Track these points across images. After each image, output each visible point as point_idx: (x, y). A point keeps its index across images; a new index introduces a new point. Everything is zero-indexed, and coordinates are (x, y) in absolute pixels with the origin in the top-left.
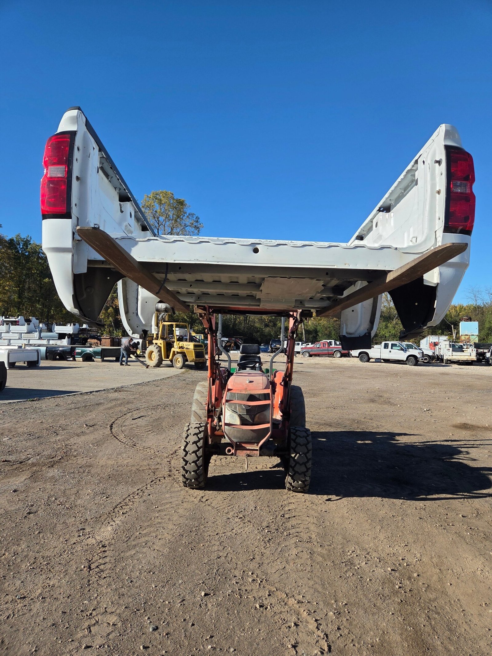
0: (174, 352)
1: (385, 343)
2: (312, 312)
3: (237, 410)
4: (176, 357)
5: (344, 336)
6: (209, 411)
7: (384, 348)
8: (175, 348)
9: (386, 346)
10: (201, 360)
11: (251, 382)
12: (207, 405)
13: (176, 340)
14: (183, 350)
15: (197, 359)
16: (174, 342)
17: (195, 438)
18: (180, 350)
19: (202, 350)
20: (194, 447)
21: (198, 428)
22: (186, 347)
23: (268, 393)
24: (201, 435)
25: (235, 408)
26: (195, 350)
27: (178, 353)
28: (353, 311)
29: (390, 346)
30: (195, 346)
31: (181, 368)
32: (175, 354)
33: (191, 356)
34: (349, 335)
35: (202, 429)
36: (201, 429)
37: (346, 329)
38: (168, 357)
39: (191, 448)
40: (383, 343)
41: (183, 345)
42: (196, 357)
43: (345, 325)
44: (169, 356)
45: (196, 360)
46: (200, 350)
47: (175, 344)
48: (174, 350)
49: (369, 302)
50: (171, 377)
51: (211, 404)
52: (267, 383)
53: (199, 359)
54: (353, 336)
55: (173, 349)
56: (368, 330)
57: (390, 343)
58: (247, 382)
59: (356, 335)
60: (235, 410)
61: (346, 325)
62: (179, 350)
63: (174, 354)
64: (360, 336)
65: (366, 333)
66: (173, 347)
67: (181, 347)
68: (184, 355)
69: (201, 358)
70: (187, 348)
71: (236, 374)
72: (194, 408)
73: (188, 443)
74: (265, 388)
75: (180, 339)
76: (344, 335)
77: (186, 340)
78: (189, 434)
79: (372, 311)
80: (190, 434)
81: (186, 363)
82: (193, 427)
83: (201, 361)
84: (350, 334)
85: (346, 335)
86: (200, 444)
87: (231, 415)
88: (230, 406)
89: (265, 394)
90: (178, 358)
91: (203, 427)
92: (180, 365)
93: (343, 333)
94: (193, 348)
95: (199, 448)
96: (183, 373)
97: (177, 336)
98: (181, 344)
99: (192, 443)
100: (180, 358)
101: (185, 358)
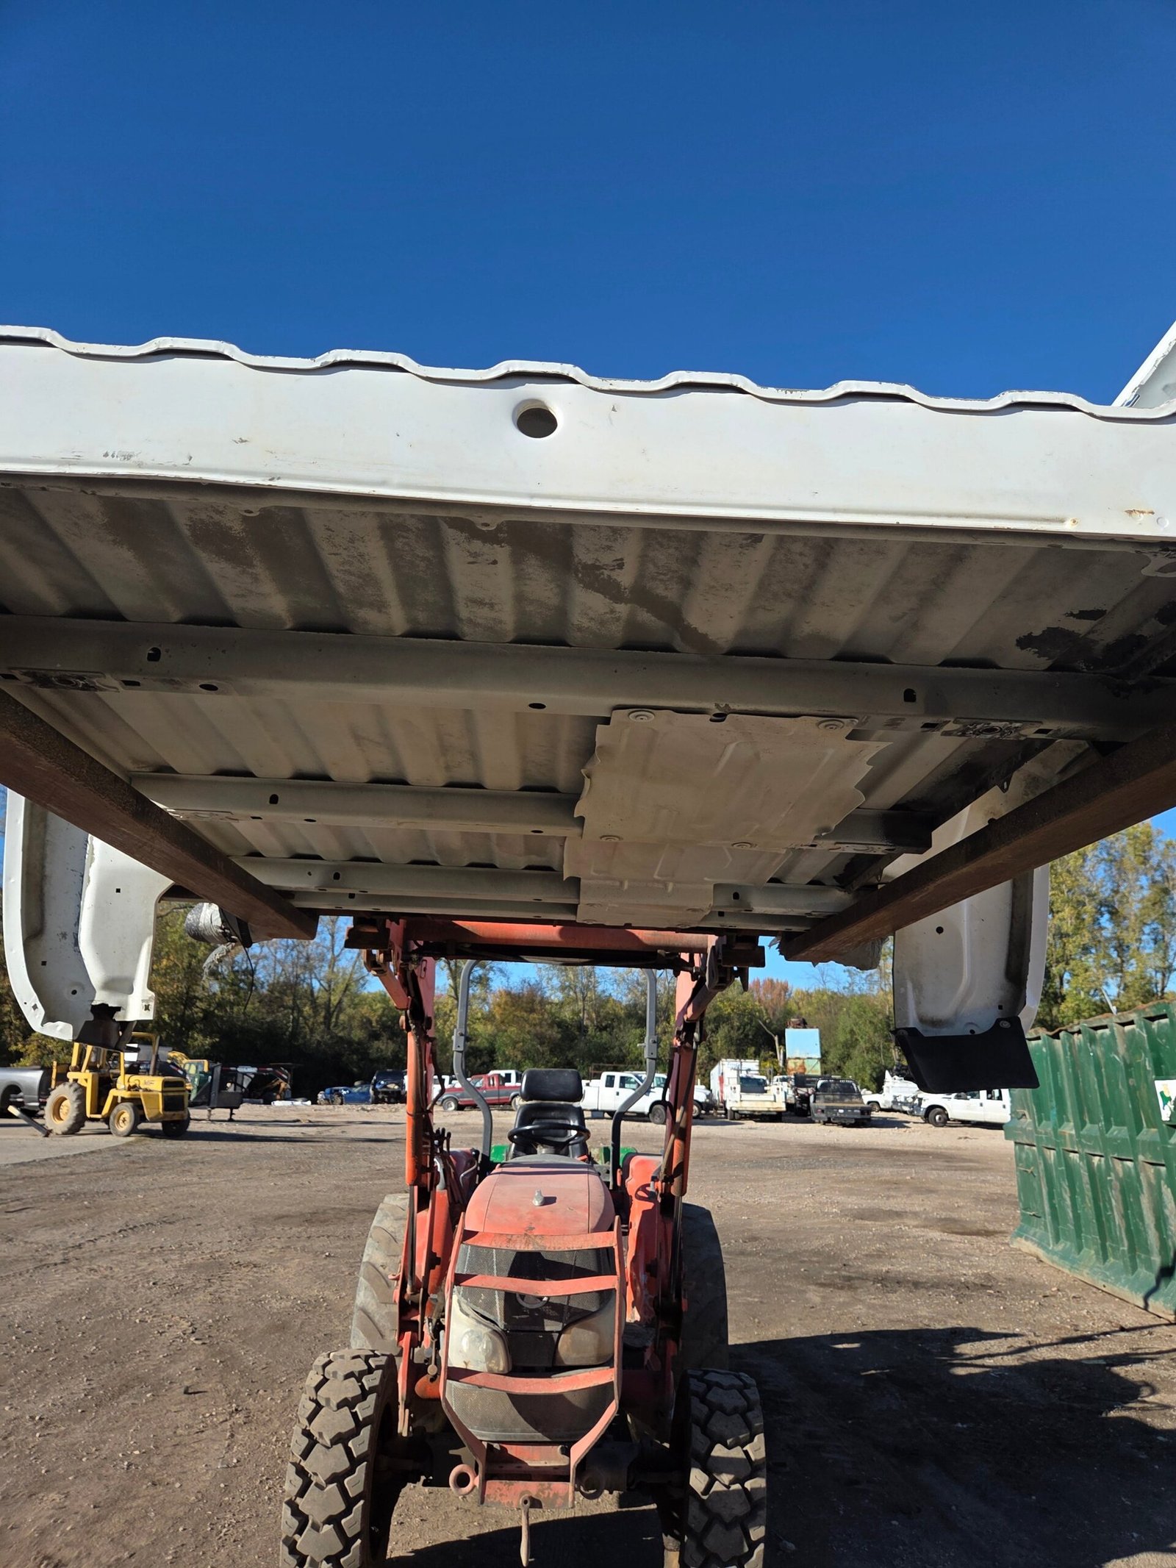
0: (115, 1098)
1: (608, 1076)
2: (763, 948)
3: (493, 1313)
4: (118, 1111)
5: (913, 1031)
6: (406, 1307)
7: (606, 1086)
8: (120, 1090)
9: (610, 1083)
10: (176, 1115)
11: (548, 1201)
12: (400, 1282)
13: (122, 1071)
14: (136, 1093)
15: (168, 1113)
16: (118, 1075)
17: (344, 1421)
18: (129, 1092)
19: (182, 1094)
20: (336, 1459)
21: (359, 1377)
22: (142, 1086)
23: (607, 1249)
24: (366, 1409)
25: (490, 1305)
26: (165, 1094)
27: (124, 1100)
28: (940, 930)
29: (617, 1081)
30: (165, 1084)
31: (128, 1135)
32: (117, 1104)
33: (155, 1108)
34: (930, 1028)
35: (371, 1381)
36: (368, 1382)
37: (918, 1003)
38: (98, 1109)
39: (325, 1462)
40: (605, 1075)
41: (137, 1083)
42: (165, 1109)
43: (910, 986)
44: (103, 1107)
45: (165, 1116)
46: (176, 1094)
47: (120, 1080)
48: (116, 1095)
49: (995, 898)
50: (100, 1151)
51: (412, 1279)
52: (602, 1205)
53: (172, 1113)
54: (945, 1032)
55: (113, 1093)
56: (1000, 1007)
57: (618, 1075)
58: (537, 1203)
59: (960, 1030)
60: (487, 1315)
61: (914, 988)
62: (127, 1094)
63: (115, 1103)
64: (972, 1031)
65: (998, 1021)
66: (115, 1087)
67: (135, 1088)
68: (137, 1104)
69: (179, 1110)
70: (146, 1090)
71: (500, 1170)
72: (364, 1296)
73: (316, 1442)
74: (597, 1229)
75: (133, 1069)
76: (911, 1025)
77: (147, 1072)
78: (323, 1403)
79: (1011, 934)
80: (328, 1400)
81: (143, 1126)
82: (341, 1374)
83: (176, 1118)
84: (935, 1023)
85: (920, 1028)
86: (360, 1445)
87: (472, 1331)
88: (472, 1294)
89: (598, 1251)
90: (123, 1113)
91: (378, 1373)
92: (124, 1127)
93: (907, 1018)
94: (160, 1088)
95: (354, 1462)
96: (129, 1144)
97: (125, 1062)
98: (134, 1079)
99: (331, 1440)
100: (127, 1114)
101: (140, 1112)
